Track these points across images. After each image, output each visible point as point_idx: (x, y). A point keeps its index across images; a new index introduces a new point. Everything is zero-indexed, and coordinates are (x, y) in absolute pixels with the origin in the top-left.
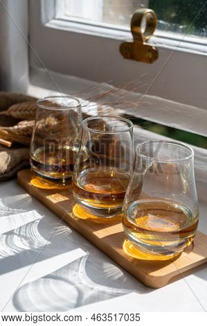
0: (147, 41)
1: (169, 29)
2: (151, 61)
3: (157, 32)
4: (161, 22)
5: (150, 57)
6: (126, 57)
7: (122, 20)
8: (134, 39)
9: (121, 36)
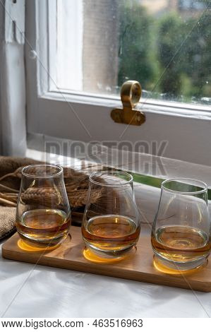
0: (134, 107)
1: (151, 97)
2: (139, 123)
3: (142, 100)
4: (144, 91)
5: (139, 120)
6: (116, 121)
7: (109, 91)
8: (124, 106)
9: (111, 104)
